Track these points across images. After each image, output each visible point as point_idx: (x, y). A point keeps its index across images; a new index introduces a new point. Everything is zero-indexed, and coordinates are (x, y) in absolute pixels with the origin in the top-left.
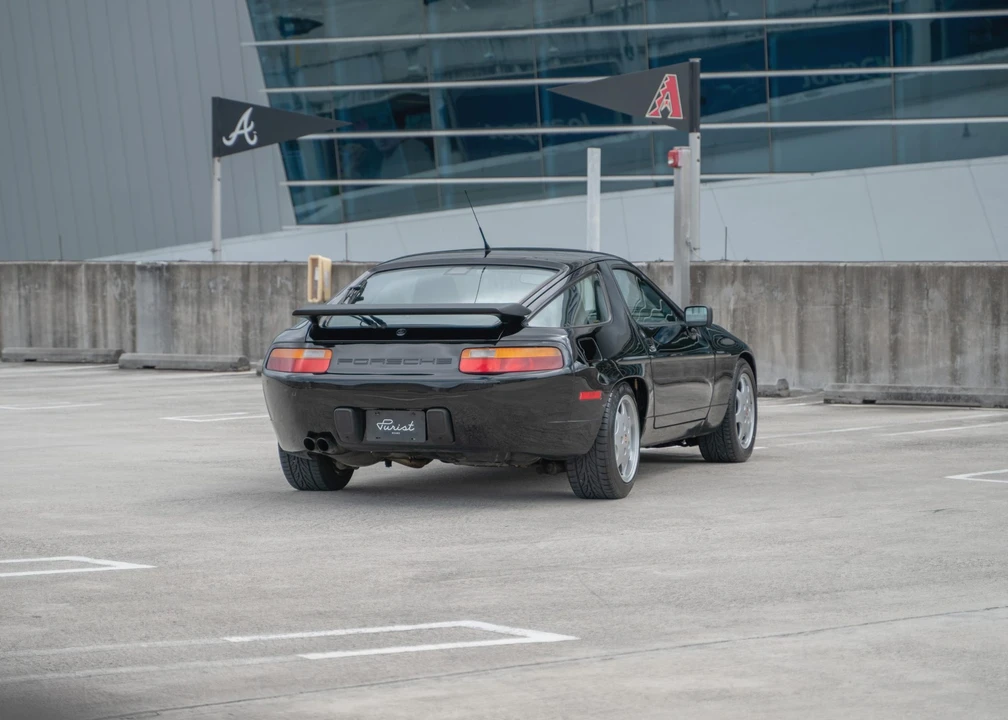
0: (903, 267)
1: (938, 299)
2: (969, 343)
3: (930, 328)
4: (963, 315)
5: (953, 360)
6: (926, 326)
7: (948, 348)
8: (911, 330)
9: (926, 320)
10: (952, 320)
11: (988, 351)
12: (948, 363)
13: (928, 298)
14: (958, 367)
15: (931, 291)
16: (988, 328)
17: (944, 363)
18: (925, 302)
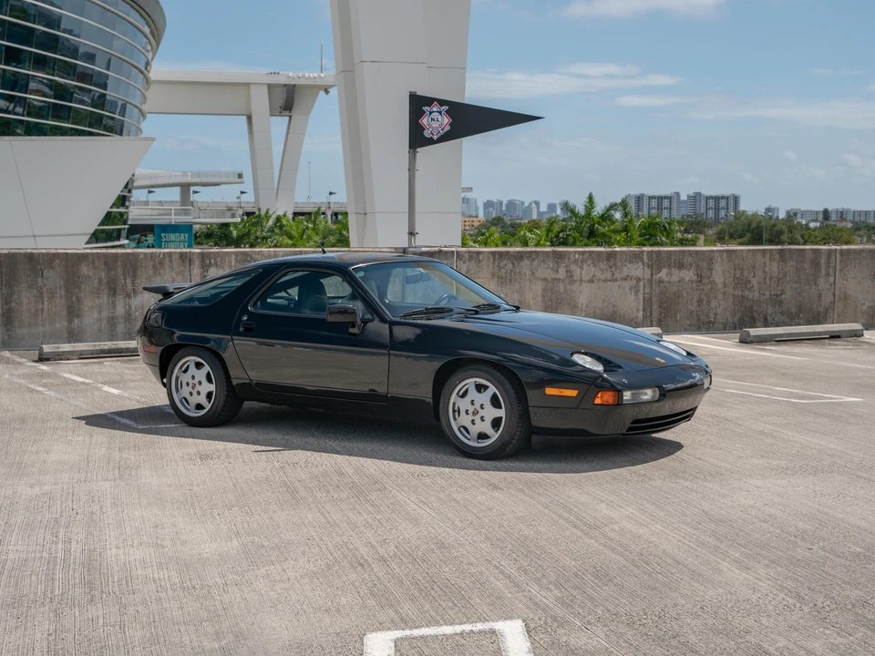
0: (14, 254)
1: (53, 278)
2: (86, 309)
3: (46, 299)
4: (79, 287)
5: (70, 321)
6: (42, 298)
7: (66, 313)
8: (25, 301)
9: (42, 293)
10: (68, 291)
11: (105, 314)
12: (66, 324)
13: (42, 275)
14: (75, 327)
15: (45, 272)
16: (105, 297)
17: (61, 324)
18: (40, 279)
